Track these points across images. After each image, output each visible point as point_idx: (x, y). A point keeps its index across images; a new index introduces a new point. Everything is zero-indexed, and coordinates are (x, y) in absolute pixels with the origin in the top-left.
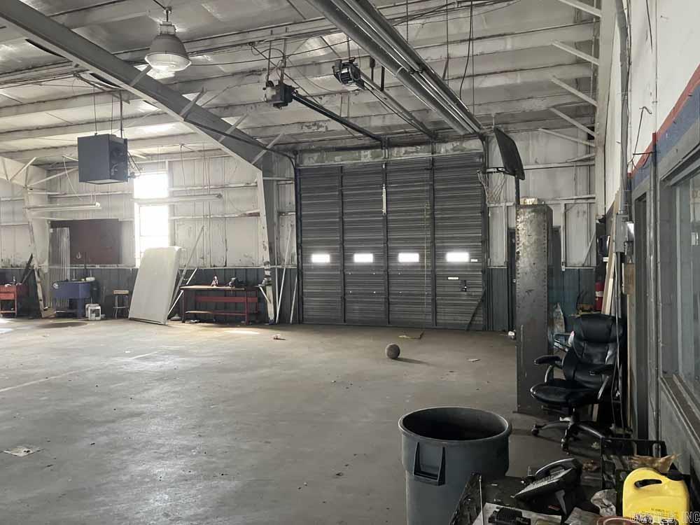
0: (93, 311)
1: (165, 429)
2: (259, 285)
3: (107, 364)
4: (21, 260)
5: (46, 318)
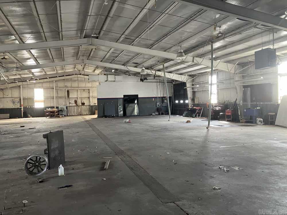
0: (260, 121)
3: (266, 142)
4: (233, 100)
5: (242, 123)
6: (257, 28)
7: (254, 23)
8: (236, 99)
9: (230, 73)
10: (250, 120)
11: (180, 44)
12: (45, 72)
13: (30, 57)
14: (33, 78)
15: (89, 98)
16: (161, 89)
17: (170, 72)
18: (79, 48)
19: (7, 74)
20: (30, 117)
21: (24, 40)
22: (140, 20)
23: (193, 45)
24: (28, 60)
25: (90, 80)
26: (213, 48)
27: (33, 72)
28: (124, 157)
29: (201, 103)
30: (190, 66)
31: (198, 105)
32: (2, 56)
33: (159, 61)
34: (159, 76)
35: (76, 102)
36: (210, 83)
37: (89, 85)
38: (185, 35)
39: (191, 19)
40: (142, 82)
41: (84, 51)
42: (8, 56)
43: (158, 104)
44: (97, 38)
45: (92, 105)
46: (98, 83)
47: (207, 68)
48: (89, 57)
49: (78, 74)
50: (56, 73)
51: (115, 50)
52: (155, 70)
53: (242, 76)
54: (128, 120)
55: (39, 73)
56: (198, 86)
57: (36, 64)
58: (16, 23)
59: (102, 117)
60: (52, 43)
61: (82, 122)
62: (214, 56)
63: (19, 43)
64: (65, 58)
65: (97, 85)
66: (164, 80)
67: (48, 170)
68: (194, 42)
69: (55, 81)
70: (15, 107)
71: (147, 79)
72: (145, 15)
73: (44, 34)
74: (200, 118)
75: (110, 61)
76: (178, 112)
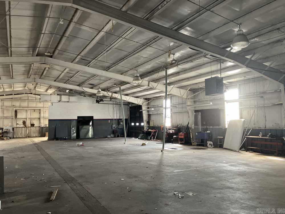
0: (210, 144)
1: (244, 196)
2: (283, 137)
3: (217, 165)
4: (185, 124)
5: (194, 145)
6: (207, 58)
7: (204, 53)
8: (188, 123)
9: (182, 98)
10: (201, 143)
11: (136, 69)
15: (39, 119)
16: (117, 111)
17: (127, 95)
18: (30, 66)
22: (97, 43)
23: (149, 70)
25: (41, 100)
26: (168, 74)
28: (74, 185)
29: (156, 126)
30: (145, 90)
31: (153, 128)
33: (116, 84)
34: (115, 98)
35: (24, 123)
36: (164, 106)
37: (40, 105)
38: (142, 60)
39: (147, 45)
40: (97, 104)
41: (36, 70)
43: (114, 126)
44: (51, 57)
45: (42, 126)
46: (50, 103)
47: (161, 92)
48: (41, 76)
49: (29, 93)
50: (3, 91)
51: (70, 70)
52: (111, 92)
53: (193, 101)
54: (81, 143)
56: (153, 109)
59: (53, 139)
61: (29, 145)
62: (168, 82)
64: (13, 76)
65: (49, 106)
66: (120, 102)
68: (150, 67)
71: (103, 101)
72: (102, 38)
74: (155, 141)
75: (65, 81)
76: (134, 134)
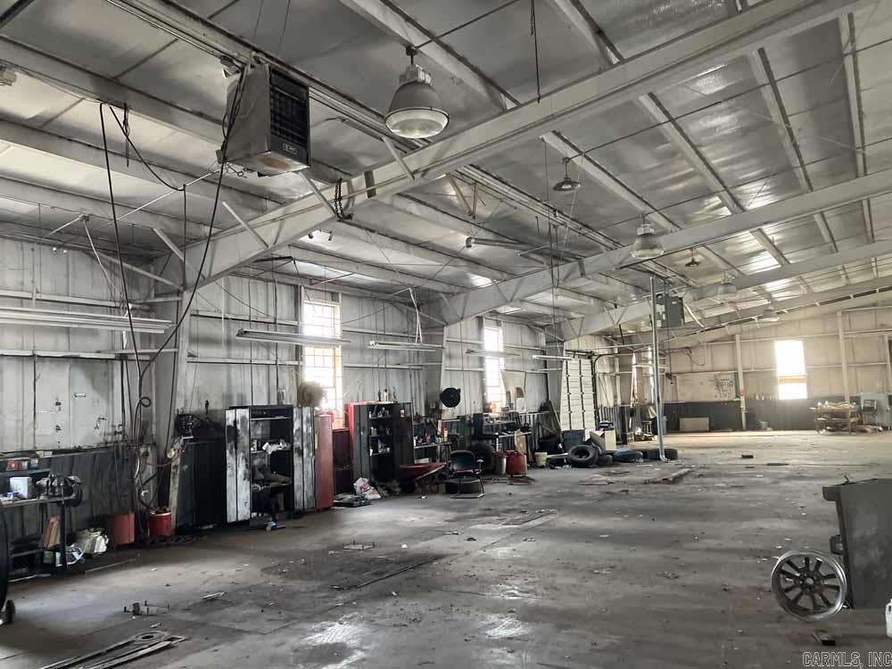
12: (808, 287)
13: (760, 247)
14: (771, 310)
19: (700, 305)
20: (765, 430)
21: (743, 204)
24: (755, 259)
27: (769, 290)
32: (687, 257)
42: (702, 255)
50: (847, 285)
55: (788, 293)
57: (780, 266)
58: (723, 159)
60: (829, 194)
63: (730, 214)
64: (875, 233)
67: (848, 608)
69: (843, 313)
70: (722, 399)
73: (805, 172)
